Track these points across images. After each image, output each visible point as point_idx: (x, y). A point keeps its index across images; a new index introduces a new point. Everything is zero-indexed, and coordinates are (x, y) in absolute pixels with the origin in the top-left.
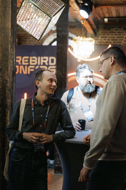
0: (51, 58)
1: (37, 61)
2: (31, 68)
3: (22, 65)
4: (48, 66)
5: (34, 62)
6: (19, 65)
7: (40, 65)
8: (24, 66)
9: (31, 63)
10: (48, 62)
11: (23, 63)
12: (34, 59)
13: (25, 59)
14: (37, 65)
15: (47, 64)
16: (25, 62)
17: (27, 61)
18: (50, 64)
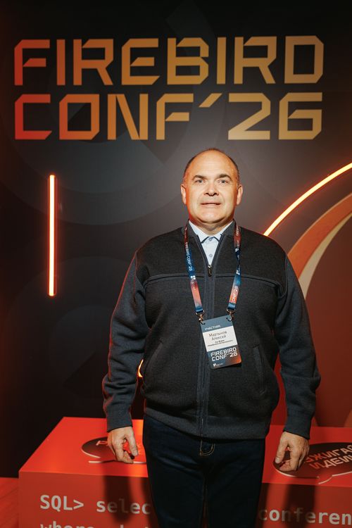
0: (291, 42)
1: (212, 60)
2: (170, 108)
3: (118, 87)
4: (277, 92)
5: (194, 70)
6: (103, 92)
7: (230, 87)
8: (132, 94)
9: (173, 79)
10: (277, 68)
11: (127, 79)
12: (195, 52)
13: (136, 53)
14: (210, 85)
15: (269, 79)
16: (136, 71)
17: (149, 62)
18: (290, 77)
